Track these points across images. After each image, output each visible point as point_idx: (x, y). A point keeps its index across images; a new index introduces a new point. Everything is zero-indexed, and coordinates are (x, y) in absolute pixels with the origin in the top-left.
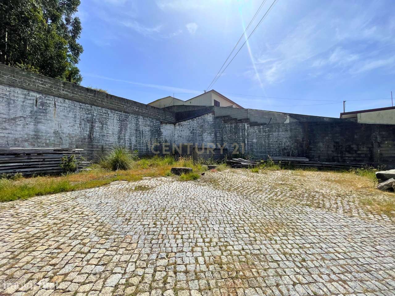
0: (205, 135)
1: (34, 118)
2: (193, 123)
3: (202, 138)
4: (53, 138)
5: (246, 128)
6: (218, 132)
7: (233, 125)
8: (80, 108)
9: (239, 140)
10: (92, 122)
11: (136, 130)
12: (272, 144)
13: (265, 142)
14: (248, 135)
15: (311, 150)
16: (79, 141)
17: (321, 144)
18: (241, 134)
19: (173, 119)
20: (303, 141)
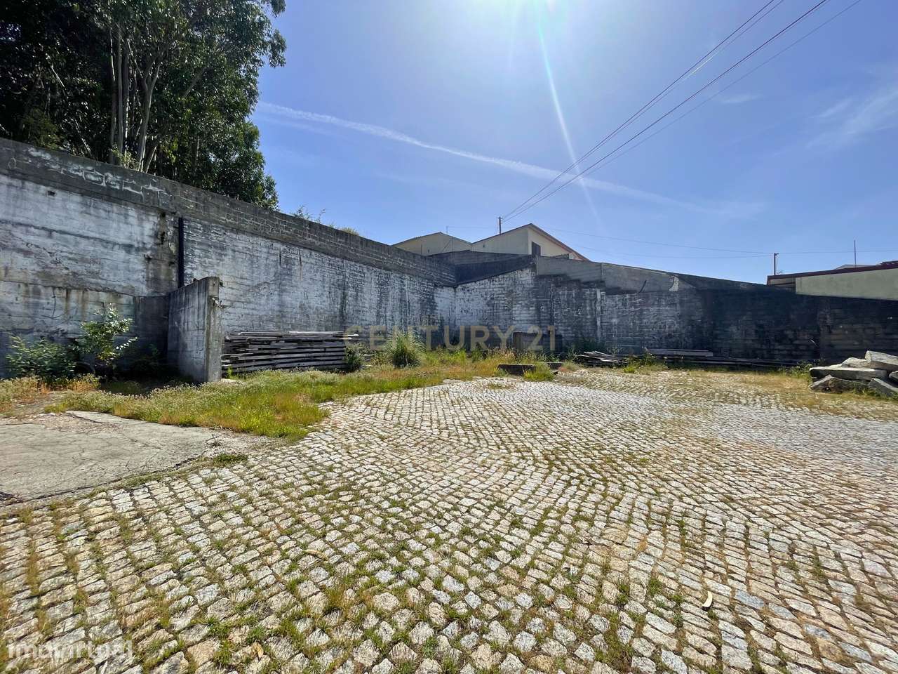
0: (517, 309)
1: (278, 283)
2: (492, 286)
3: (511, 314)
4: (299, 317)
5: (599, 297)
6: (543, 303)
7: (574, 292)
8: (329, 264)
9: (584, 320)
10: (343, 287)
11: (401, 300)
12: (647, 327)
13: (634, 324)
14: (602, 311)
15: (716, 338)
16: (328, 321)
17: (733, 329)
18: (588, 308)
19: (451, 278)
20: (702, 322)
